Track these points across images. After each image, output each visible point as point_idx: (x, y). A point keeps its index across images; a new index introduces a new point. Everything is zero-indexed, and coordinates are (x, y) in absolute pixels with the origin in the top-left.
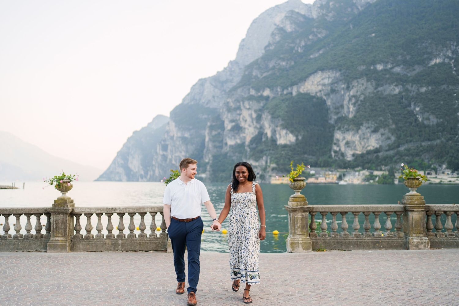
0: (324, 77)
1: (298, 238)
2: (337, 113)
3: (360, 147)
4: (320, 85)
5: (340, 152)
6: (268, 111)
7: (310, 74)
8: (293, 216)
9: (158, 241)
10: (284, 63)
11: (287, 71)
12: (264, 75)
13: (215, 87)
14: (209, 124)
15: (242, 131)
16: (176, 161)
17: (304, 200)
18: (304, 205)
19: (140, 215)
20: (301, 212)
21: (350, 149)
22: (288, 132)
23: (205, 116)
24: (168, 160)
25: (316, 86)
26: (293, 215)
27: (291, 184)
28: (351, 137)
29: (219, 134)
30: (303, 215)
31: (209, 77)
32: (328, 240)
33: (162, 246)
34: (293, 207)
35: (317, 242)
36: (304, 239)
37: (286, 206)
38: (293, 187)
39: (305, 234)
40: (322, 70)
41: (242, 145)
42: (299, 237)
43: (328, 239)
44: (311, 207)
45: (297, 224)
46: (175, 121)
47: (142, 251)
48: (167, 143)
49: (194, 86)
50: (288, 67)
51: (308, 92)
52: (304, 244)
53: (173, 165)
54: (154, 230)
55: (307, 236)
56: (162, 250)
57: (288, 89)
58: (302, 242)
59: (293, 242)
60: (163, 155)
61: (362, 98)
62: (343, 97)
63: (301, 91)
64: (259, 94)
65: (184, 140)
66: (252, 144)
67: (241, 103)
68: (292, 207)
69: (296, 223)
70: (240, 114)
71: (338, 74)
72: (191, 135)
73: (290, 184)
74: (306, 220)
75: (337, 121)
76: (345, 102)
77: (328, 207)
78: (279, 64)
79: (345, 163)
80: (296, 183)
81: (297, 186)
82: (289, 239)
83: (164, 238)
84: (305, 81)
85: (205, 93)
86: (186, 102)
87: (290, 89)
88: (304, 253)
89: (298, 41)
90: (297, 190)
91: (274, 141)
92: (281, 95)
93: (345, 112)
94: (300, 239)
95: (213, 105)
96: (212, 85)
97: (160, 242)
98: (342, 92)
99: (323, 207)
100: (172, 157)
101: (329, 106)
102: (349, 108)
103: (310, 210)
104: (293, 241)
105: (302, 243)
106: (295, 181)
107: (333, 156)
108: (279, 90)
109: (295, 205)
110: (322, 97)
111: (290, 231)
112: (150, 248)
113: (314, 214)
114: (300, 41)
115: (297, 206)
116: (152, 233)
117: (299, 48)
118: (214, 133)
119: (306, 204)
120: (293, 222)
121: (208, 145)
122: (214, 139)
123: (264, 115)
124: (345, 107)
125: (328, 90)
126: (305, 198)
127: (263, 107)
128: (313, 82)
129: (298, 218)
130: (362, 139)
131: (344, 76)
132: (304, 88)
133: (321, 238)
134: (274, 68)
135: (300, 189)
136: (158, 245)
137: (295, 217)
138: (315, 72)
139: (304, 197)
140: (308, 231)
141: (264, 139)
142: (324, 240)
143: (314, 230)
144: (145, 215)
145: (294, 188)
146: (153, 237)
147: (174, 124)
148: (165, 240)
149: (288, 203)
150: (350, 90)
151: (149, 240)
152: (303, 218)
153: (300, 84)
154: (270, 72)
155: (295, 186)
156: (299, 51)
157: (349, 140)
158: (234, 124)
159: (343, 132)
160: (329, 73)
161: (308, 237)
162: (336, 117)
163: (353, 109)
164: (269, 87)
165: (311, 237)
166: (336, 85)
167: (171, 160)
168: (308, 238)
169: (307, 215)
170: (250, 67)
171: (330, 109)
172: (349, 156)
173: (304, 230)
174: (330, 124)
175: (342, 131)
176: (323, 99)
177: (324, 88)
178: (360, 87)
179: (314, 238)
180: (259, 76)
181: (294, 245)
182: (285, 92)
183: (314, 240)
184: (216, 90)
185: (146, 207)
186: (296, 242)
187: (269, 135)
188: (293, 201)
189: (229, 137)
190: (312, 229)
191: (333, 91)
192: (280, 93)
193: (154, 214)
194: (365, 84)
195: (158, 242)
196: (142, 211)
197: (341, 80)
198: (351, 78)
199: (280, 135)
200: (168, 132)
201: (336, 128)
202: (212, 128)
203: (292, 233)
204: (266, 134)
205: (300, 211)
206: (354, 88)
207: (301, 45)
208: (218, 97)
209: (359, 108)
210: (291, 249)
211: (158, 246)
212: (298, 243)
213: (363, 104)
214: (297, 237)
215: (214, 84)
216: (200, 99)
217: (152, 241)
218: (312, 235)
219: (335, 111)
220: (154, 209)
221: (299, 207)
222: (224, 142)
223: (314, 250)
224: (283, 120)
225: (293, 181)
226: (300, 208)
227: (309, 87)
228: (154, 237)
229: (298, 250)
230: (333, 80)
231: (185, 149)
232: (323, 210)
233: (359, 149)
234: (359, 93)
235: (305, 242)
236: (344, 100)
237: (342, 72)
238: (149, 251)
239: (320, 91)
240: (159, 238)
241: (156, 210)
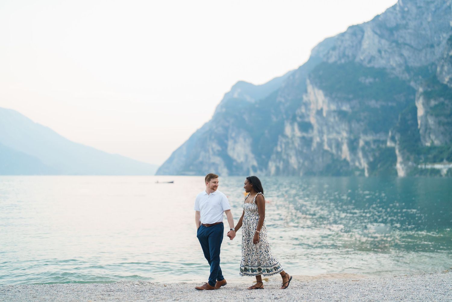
13: (381, 36)
23: (370, 80)
48: (309, 120)
60: (303, 138)
85: (364, 46)
95: (381, 63)
96: (376, 33)
100: (322, 140)
184: (383, 41)
200: (306, 104)
208: (385, 51)
215: (378, 32)
216: (354, 56)
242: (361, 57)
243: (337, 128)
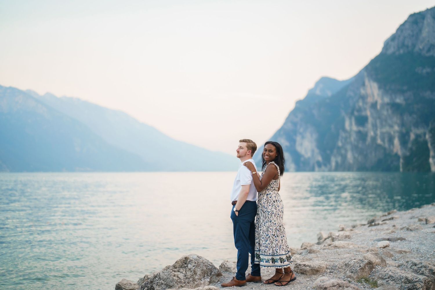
23: (427, 70)
24: (369, 139)
60: (359, 131)
65: (395, 107)
85: (424, 34)
100: (376, 134)
216: (414, 46)
242: (420, 46)
243: (389, 122)
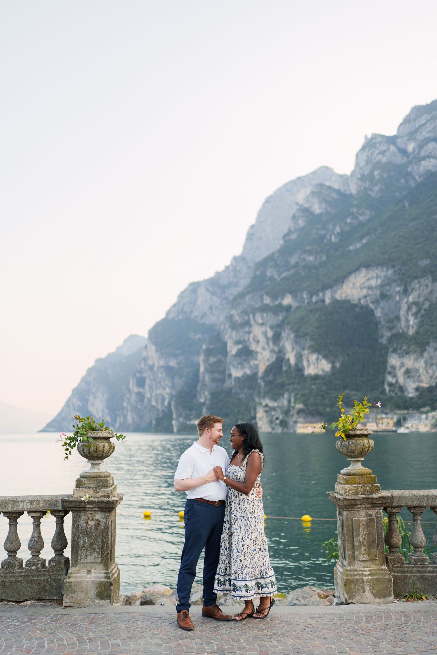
0: (369, 276)
1: (361, 569)
2: (391, 329)
3: (426, 378)
4: (364, 287)
5: (397, 385)
6: (289, 327)
7: (350, 273)
8: (347, 518)
9: (44, 578)
10: (311, 258)
11: (316, 268)
12: (284, 275)
13: (213, 293)
14: (204, 347)
15: (252, 356)
16: (157, 402)
17: (372, 481)
18: (371, 493)
19: (8, 517)
20: (365, 508)
21: (412, 380)
22: (320, 357)
23: (199, 336)
24: (146, 401)
25: (359, 290)
26: (347, 514)
27: (341, 445)
28: (413, 363)
29: (219, 361)
30: (370, 515)
31: (205, 280)
32: (430, 572)
33: (52, 588)
34: (347, 497)
35: (406, 577)
36: (375, 572)
37: (331, 493)
38: (345, 450)
39: (377, 559)
40: (368, 266)
41: (254, 376)
42: (364, 567)
43: (429, 569)
44: (388, 497)
45: (358, 536)
46: (155, 343)
47: (9, 601)
48: (145, 375)
49: (183, 292)
50: (317, 263)
51: (348, 298)
52: (374, 583)
53: (154, 407)
54: (39, 552)
55: (382, 564)
56: (54, 600)
57: (318, 295)
58: (370, 577)
59: (349, 578)
60: (139, 393)
61: (426, 305)
62: (398, 305)
63: (337, 297)
64: (277, 303)
65: (168, 369)
66: (268, 376)
67: (251, 316)
68: (344, 497)
69: (354, 533)
70: (249, 333)
71: (390, 272)
72: (178, 363)
73: (339, 445)
74: (377, 527)
75: (391, 340)
76: (402, 313)
77: (427, 496)
78: (304, 259)
79: (405, 401)
80: (352, 442)
81: (354, 448)
82: (339, 569)
83: (57, 570)
84: (343, 282)
85: (199, 303)
86: (171, 317)
87: (320, 294)
88: (375, 606)
89: (331, 226)
90: (355, 457)
91: (299, 370)
92: (308, 303)
93: (403, 326)
94: (365, 571)
95: (212, 319)
96: (208, 290)
97: (49, 580)
98: (398, 298)
99: (414, 496)
100: (151, 395)
101: (379, 317)
102: (407, 321)
103: (385, 503)
104: (351, 576)
105: (370, 582)
106: (349, 436)
107: (387, 391)
108: (305, 296)
109: (351, 492)
110: (367, 306)
111: (342, 551)
112: (26, 594)
113: (394, 511)
114: (334, 226)
115: (356, 494)
116: (32, 558)
117: (333, 237)
118: (212, 360)
119: (377, 490)
120: (348, 531)
121: (204, 378)
122: (211, 369)
123: (285, 332)
124: (403, 319)
125: (376, 295)
126: (373, 476)
127: (283, 321)
128: (354, 284)
129: (359, 521)
130: (428, 365)
131: (399, 274)
132: (342, 293)
133: (412, 567)
134: (297, 265)
135: (361, 456)
136: (45, 586)
137: (352, 520)
138: (357, 269)
139: (370, 474)
140: (383, 552)
141: (284, 368)
142: (420, 572)
143: (396, 550)
144: (19, 517)
145: (349, 454)
146: (34, 567)
147: (153, 348)
148: (60, 575)
149: (336, 486)
150: (409, 295)
151: (25, 576)
152: (370, 522)
153: (335, 288)
154: (292, 271)
155: (350, 448)
156: (333, 240)
157: (409, 367)
158: (240, 346)
159: (401, 355)
160: (377, 271)
161: (384, 567)
162: (389, 334)
163: (414, 322)
164: (291, 293)
165: (391, 566)
166: (388, 288)
167: (150, 400)
168: (384, 570)
169: (379, 516)
170: (263, 264)
171: (380, 322)
172: (411, 391)
173: (375, 551)
174: (381, 344)
175: (399, 354)
176: (369, 309)
177: (370, 292)
178: (423, 290)
179: (397, 567)
180: (276, 277)
181: (353, 586)
182: (314, 299)
183: (397, 572)
184: (215, 298)
185: (19, 500)
186: (357, 579)
187: (293, 361)
188: (347, 482)
189: (234, 366)
190: (392, 547)
191: (384, 296)
192: (306, 301)
193: (38, 515)
194: (430, 285)
195: (44, 580)
196: (10, 509)
197: (395, 281)
198: (409, 277)
199: (308, 361)
200: (145, 360)
201: (391, 350)
202: (209, 353)
203: (347, 558)
204: (288, 360)
205: (363, 506)
206: (414, 291)
207: (336, 233)
208: (216, 308)
209: (423, 321)
210: (346, 596)
211: (43, 589)
212: (363, 580)
213: (428, 314)
214: (359, 566)
215: (211, 289)
216: (191, 312)
217: (32, 578)
218: (391, 559)
219: (387, 325)
220: (37, 505)
221: (360, 496)
222: (227, 372)
223: (398, 596)
224: (312, 339)
225: (345, 439)
226: (364, 498)
227: (349, 291)
228: (37, 568)
229: (362, 598)
230: (383, 281)
231: (169, 384)
232: (415, 503)
233: (425, 381)
234: (422, 299)
235: (378, 578)
236: (400, 309)
237: (396, 269)
238: (23, 602)
239: (365, 297)
240: (48, 571)
241: (41, 505)
242: (196, 313)
